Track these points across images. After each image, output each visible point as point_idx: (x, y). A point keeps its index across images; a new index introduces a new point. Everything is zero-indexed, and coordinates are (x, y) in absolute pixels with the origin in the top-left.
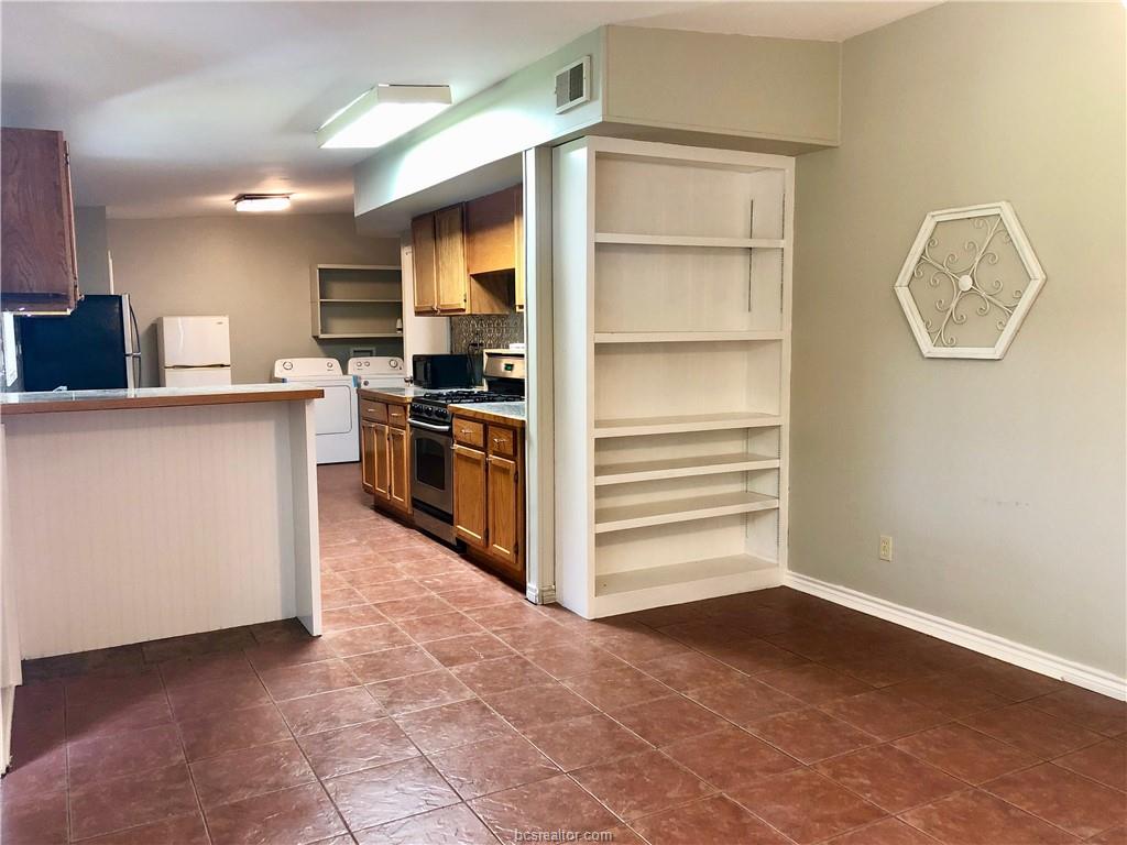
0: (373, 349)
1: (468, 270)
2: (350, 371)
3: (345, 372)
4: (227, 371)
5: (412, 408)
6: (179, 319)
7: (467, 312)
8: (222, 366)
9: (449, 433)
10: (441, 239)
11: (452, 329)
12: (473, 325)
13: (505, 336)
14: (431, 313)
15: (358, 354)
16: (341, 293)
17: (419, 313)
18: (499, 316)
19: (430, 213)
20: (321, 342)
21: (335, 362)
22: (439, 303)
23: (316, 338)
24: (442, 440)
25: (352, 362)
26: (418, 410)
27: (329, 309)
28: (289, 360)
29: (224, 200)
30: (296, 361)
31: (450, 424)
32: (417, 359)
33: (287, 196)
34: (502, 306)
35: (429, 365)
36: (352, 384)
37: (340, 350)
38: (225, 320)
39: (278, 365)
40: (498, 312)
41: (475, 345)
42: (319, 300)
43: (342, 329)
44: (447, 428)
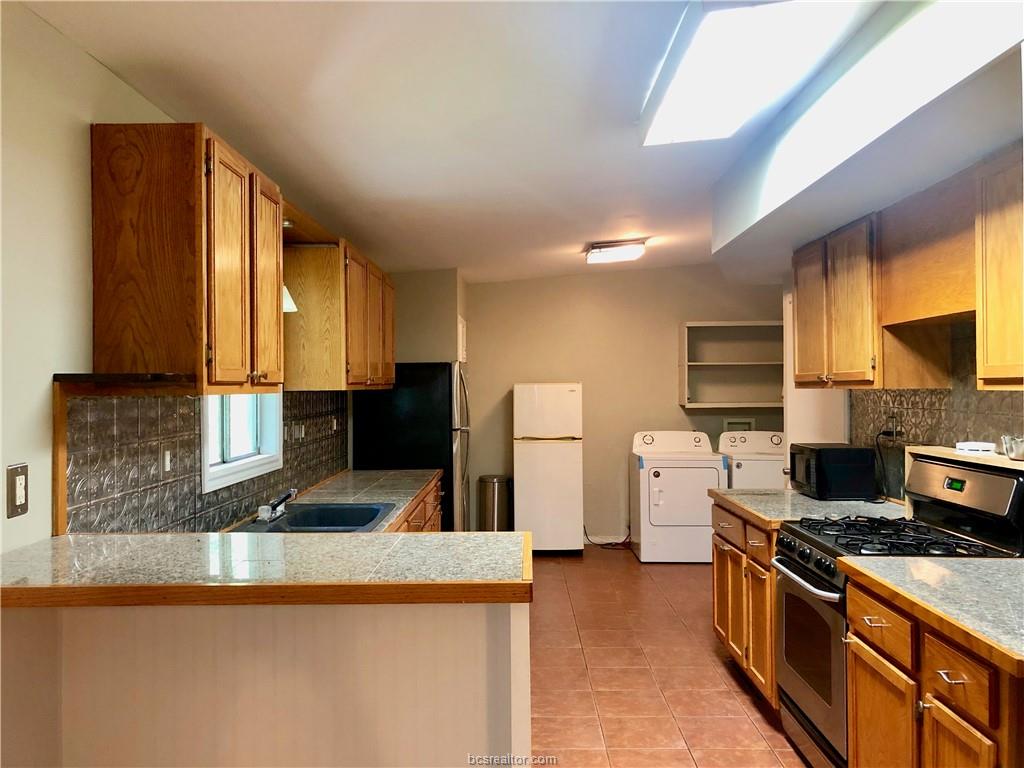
0: (752, 420)
1: (880, 319)
2: (722, 448)
3: (716, 449)
4: (578, 444)
5: (780, 542)
6: (536, 386)
7: (877, 385)
8: (574, 439)
9: (840, 607)
10: (835, 274)
11: (851, 406)
12: (886, 403)
13: (945, 424)
14: (820, 383)
15: (732, 427)
16: (714, 354)
17: (800, 384)
18: (932, 392)
19: (819, 239)
20: (690, 412)
21: (704, 437)
22: (830, 368)
23: (683, 407)
24: (828, 615)
25: (725, 437)
26: (789, 547)
27: (698, 373)
28: (649, 433)
29: (574, 251)
30: (657, 434)
31: (843, 591)
32: (797, 451)
33: (641, 241)
34: (940, 375)
35: (813, 463)
36: (720, 465)
37: (710, 422)
38: (578, 387)
39: (638, 438)
40: (931, 385)
41: (888, 433)
42: (686, 363)
43: (715, 397)
44: (837, 596)
